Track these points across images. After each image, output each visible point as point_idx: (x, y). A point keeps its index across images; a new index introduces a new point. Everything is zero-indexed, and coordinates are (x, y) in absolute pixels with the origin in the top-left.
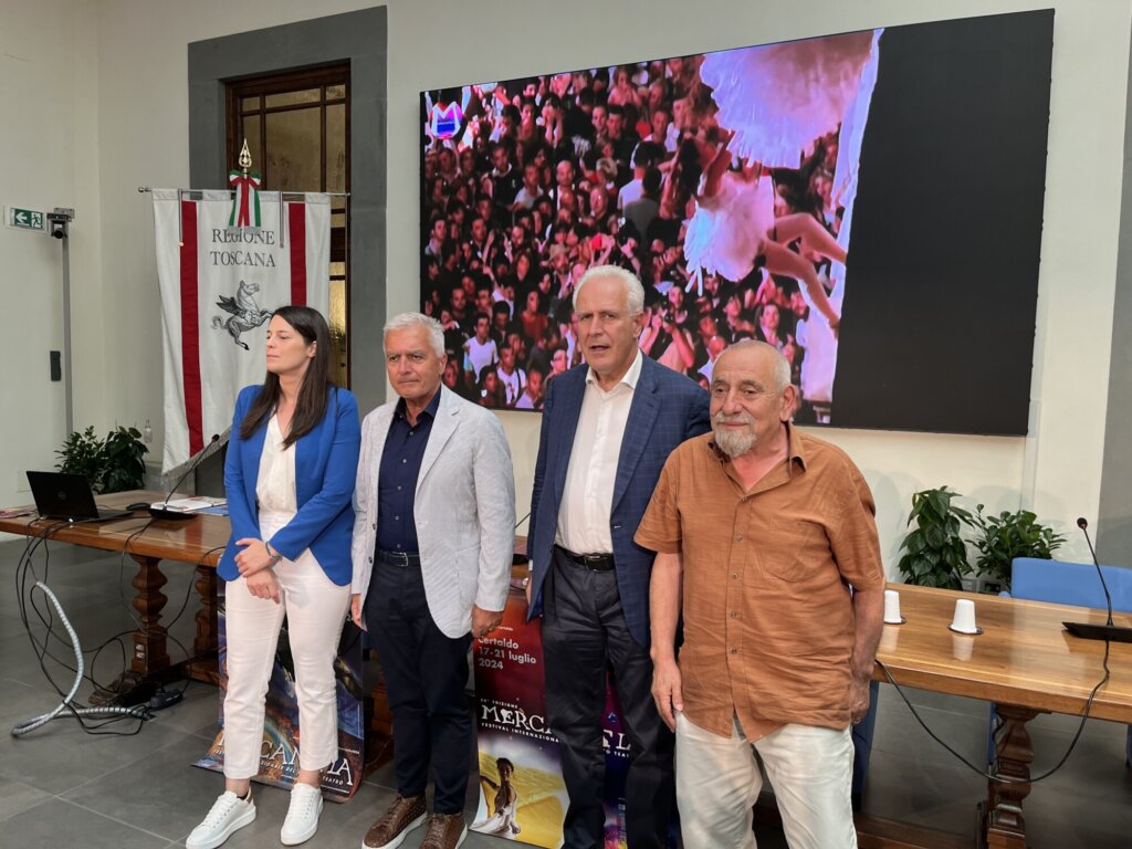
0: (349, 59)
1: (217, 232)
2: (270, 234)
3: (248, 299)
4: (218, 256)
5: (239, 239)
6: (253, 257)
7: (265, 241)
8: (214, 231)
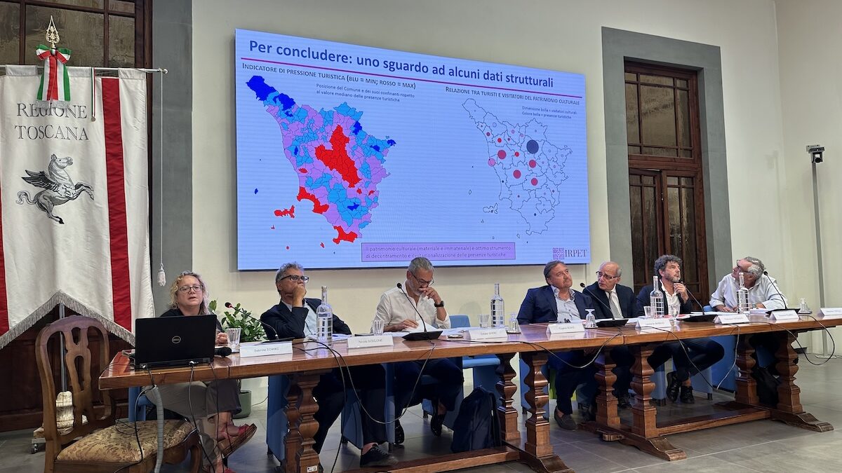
1: (22, 107)
2: (82, 109)
3: (61, 172)
4: (24, 131)
5: (48, 113)
6: (65, 131)
7: (77, 115)
8: (19, 105)
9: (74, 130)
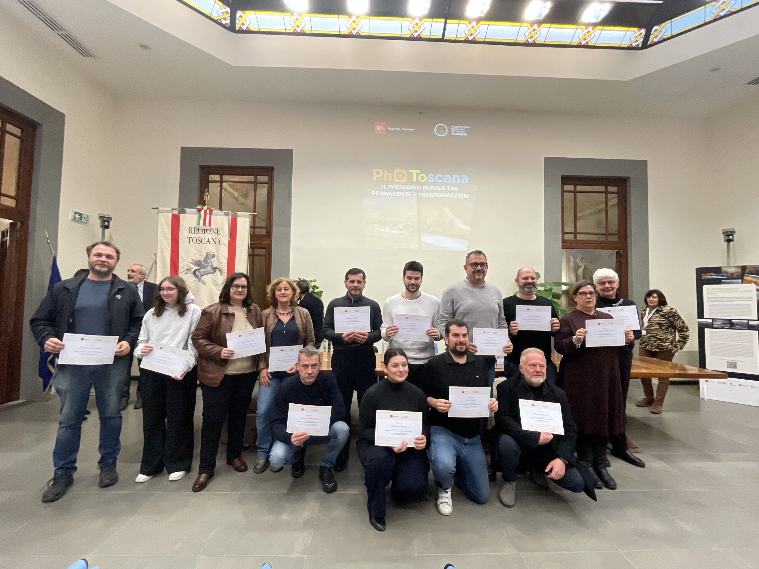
0: (274, 167)
2: (219, 230)
5: (203, 232)
6: (211, 240)
7: (216, 233)
8: (189, 228)
9: (215, 240)
